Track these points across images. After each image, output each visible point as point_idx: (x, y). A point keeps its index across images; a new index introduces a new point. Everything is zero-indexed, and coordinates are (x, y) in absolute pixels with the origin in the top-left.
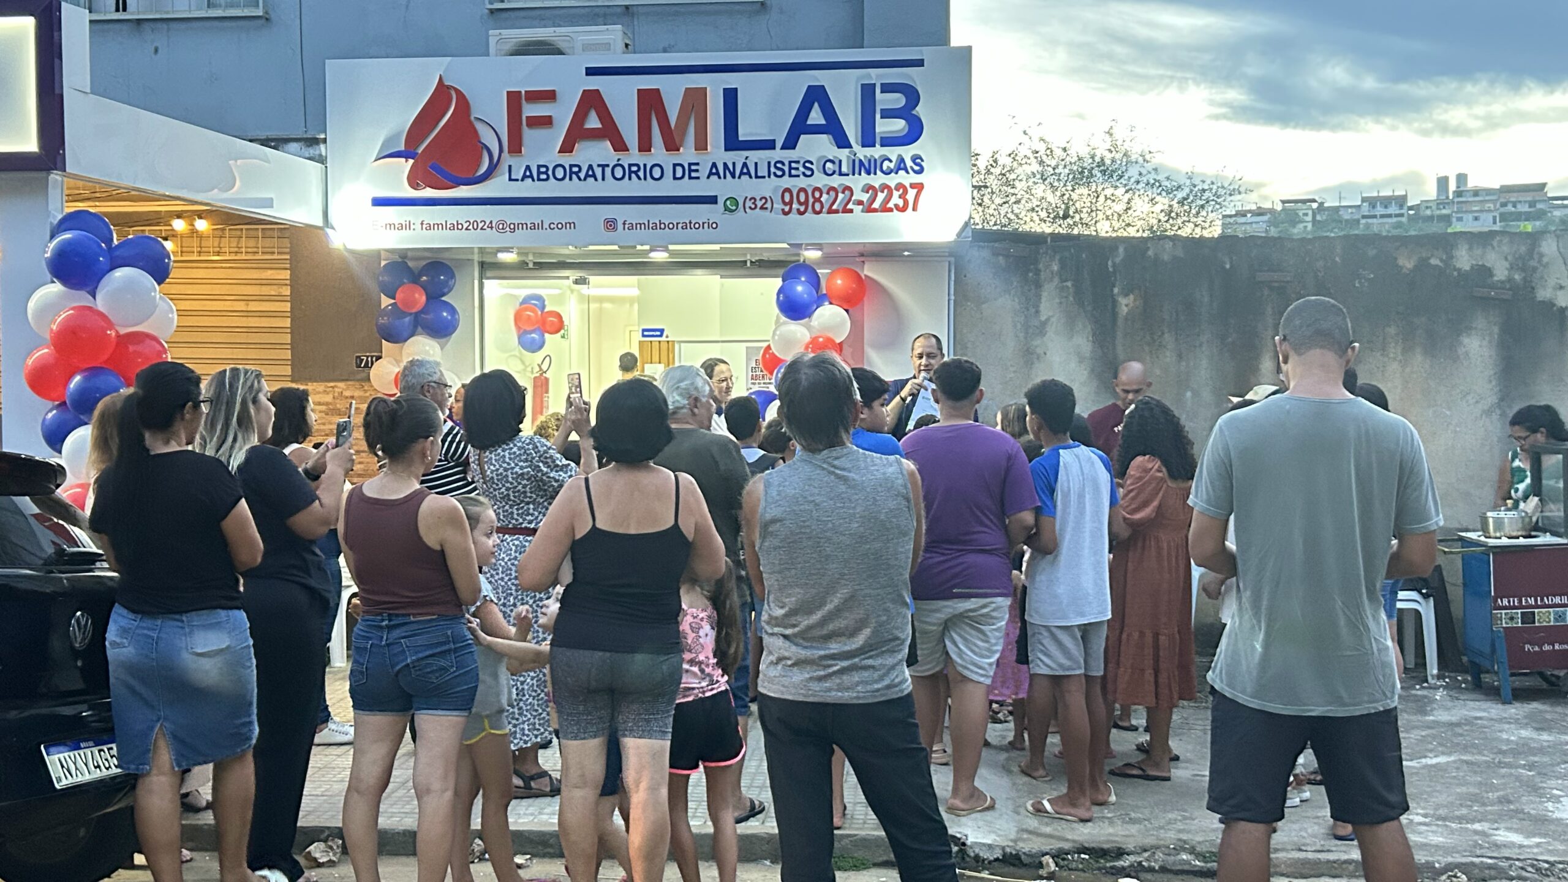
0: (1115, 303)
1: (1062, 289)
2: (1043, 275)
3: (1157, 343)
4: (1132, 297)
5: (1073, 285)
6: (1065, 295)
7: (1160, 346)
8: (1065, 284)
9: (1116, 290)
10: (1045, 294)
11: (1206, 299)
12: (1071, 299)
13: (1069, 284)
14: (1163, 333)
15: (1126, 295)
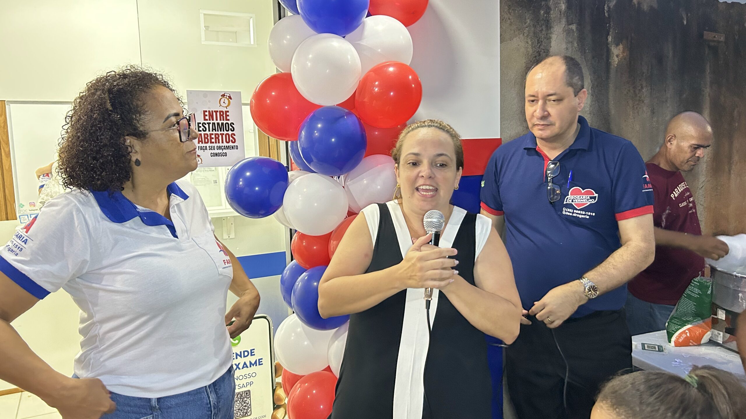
0: (608, 51)
1: (568, 32)
2: (553, 14)
3: (638, 98)
4: (621, 46)
5: (577, 28)
6: (570, 40)
7: (639, 100)
8: (570, 27)
9: (610, 39)
10: (554, 37)
11: (671, 54)
12: (576, 45)
13: (574, 27)
14: (642, 88)
15: (617, 45)
